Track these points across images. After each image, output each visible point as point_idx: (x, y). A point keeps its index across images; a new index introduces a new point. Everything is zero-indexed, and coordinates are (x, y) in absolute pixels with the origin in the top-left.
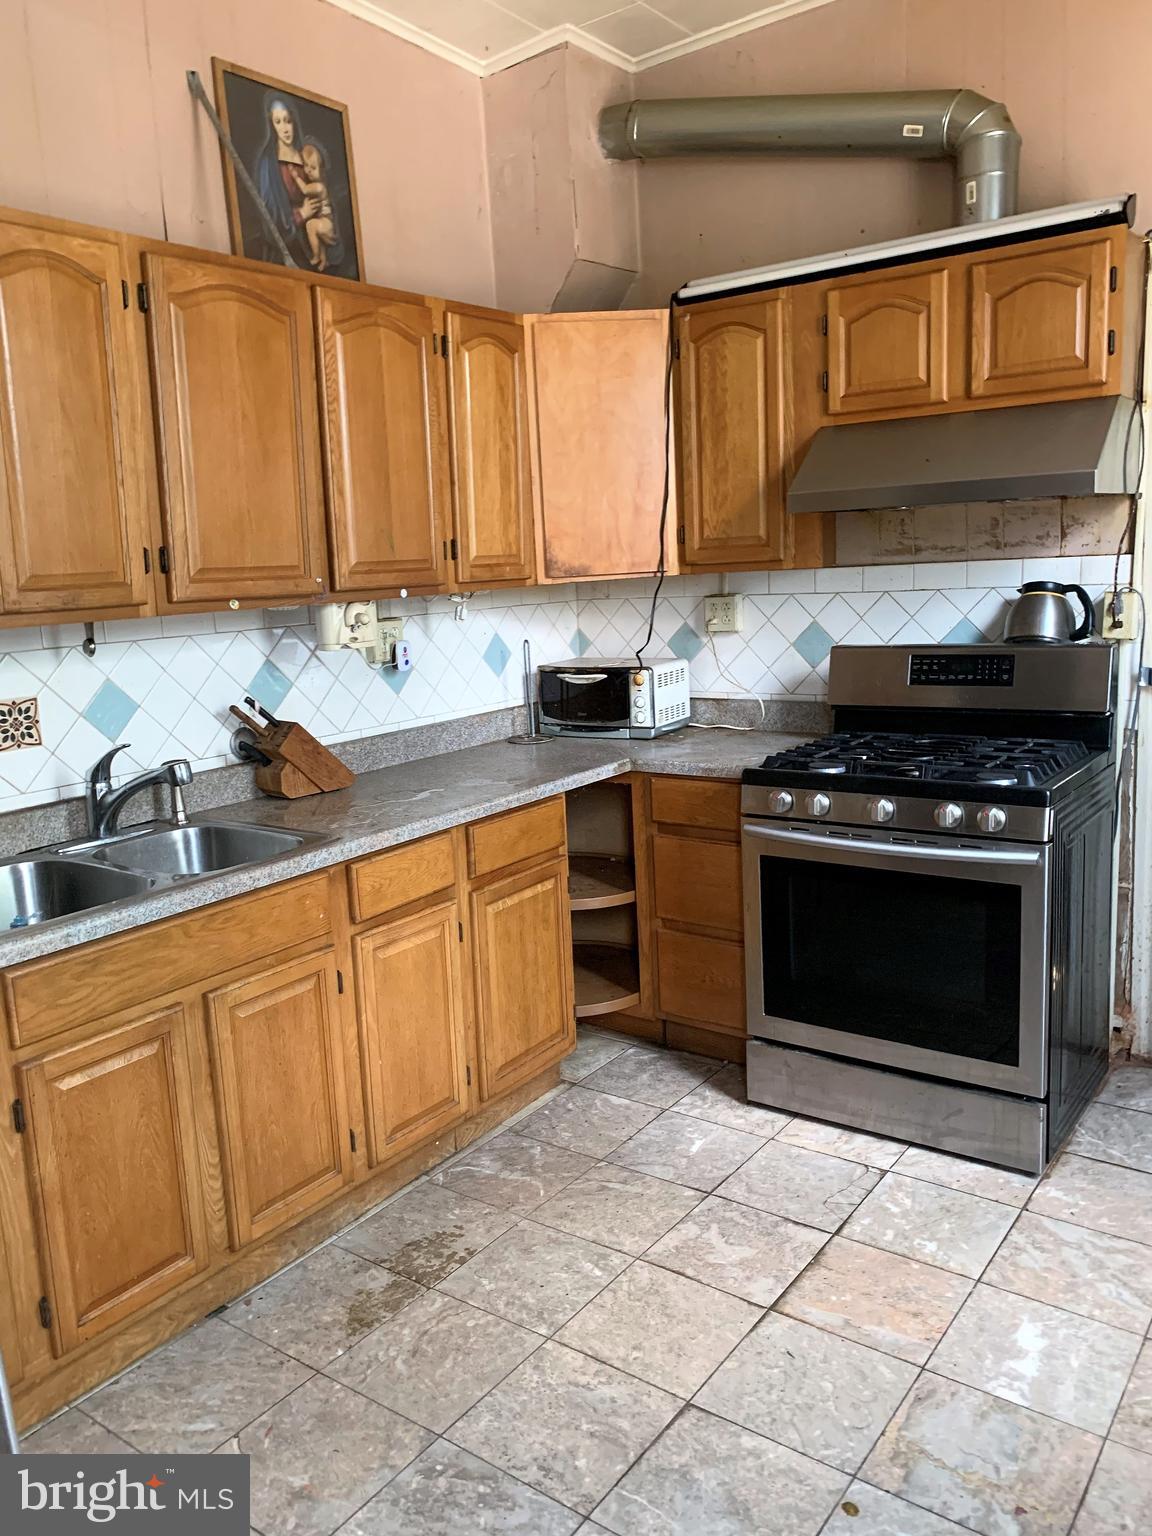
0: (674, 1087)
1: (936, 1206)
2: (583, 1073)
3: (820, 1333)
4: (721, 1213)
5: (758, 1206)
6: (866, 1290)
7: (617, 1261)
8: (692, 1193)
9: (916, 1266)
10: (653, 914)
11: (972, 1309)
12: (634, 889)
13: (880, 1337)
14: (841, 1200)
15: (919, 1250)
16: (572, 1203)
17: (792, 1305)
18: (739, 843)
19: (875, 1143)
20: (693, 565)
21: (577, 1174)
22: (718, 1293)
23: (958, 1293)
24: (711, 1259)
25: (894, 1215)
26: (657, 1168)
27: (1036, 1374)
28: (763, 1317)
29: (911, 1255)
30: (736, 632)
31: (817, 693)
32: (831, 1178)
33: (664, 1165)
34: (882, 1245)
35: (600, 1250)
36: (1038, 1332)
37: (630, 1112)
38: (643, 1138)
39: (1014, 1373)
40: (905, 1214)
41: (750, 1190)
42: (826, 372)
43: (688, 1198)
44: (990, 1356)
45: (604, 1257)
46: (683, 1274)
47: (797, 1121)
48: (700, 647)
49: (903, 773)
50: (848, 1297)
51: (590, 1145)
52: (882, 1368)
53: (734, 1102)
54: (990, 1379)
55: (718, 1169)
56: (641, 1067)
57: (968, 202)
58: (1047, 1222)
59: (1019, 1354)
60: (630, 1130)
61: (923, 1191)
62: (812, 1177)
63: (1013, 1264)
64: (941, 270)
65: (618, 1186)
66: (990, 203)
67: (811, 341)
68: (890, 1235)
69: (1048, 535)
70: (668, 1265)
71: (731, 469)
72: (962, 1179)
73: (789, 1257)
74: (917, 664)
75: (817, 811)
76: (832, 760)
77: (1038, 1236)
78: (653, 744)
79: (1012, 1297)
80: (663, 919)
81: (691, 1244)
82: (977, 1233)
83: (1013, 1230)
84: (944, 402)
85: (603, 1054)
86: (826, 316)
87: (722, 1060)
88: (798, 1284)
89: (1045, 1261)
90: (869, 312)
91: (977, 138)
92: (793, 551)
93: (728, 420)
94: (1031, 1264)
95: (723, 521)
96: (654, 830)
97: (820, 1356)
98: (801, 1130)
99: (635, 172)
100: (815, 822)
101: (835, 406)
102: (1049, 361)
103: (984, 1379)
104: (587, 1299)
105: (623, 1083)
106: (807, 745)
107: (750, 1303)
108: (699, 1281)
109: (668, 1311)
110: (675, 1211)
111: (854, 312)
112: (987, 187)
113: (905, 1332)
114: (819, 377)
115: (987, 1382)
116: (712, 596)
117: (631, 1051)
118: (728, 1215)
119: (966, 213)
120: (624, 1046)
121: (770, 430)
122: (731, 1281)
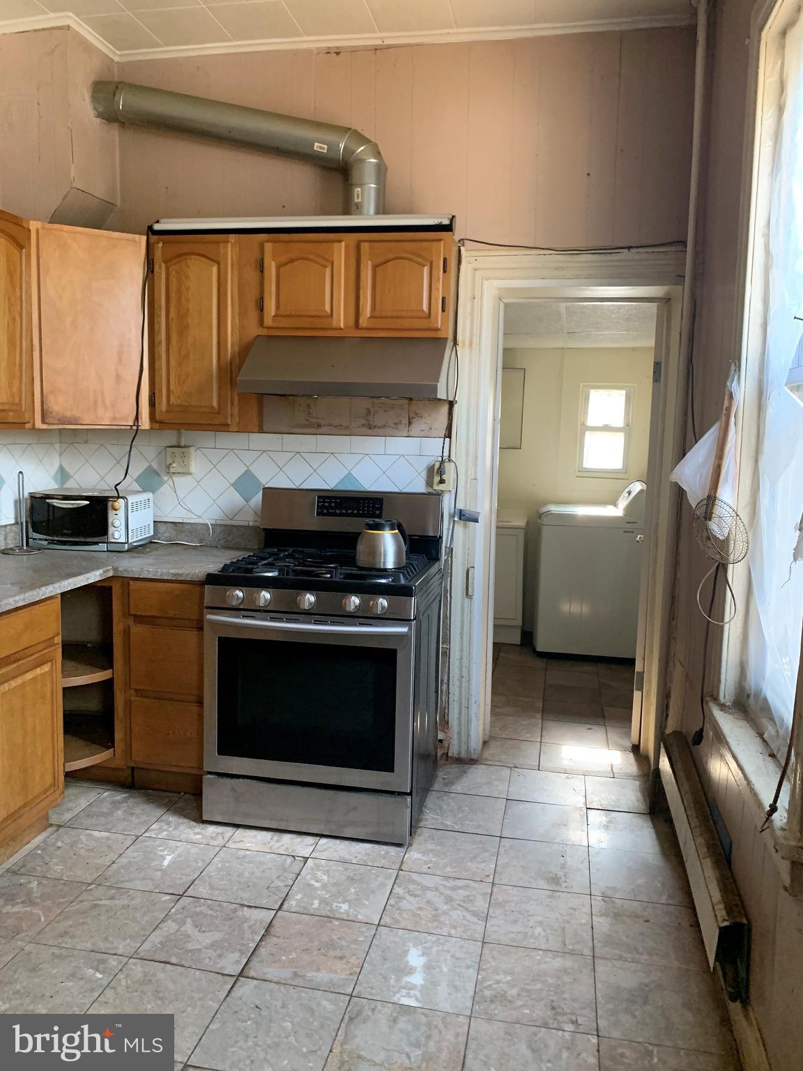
0: (144, 818)
1: (344, 877)
2: (68, 816)
3: (277, 986)
4: (193, 909)
5: (220, 899)
6: (305, 947)
7: (115, 963)
8: (168, 897)
9: (337, 923)
10: (128, 685)
11: (377, 946)
12: (112, 667)
13: (319, 980)
14: (280, 884)
15: (337, 910)
16: (70, 923)
17: (256, 969)
18: (201, 629)
19: (298, 839)
20: (161, 422)
21: (71, 898)
22: (198, 972)
23: (367, 937)
24: (190, 946)
25: (316, 889)
26: (137, 882)
27: (422, 982)
28: (235, 983)
29: (332, 916)
30: (190, 474)
31: (248, 519)
32: (270, 869)
33: (144, 879)
34: (312, 912)
35: (98, 957)
36: (420, 953)
37: (110, 842)
38: (123, 860)
39: (410, 986)
40: (324, 887)
41: (212, 888)
42: (262, 298)
43: (166, 901)
44: (393, 977)
45: (103, 961)
46: (169, 963)
47: (240, 831)
48: (161, 484)
49: (317, 575)
50: (293, 955)
51: (80, 873)
52: (325, 1003)
53: (193, 823)
54: (395, 993)
55: (186, 876)
56: (116, 805)
57: (356, 201)
58: (415, 876)
59: (411, 971)
60: (113, 856)
61: (334, 868)
62: (256, 870)
63: (399, 909)
64: (340, 241)
65: (107, 902)
66: (369, 204)
67: (251, 275)
68: (316, 904)
69: (401, 422)
70: (156, 958)
71: (191, 355)
72: (358, 855)
73: (248, 934)
74: (322, 502)
75: (262, 603)
76: (270, 566)
77: (411, 887)
78: (125, 555)
79: (400, 931)
80: (136, 690)
81: (172, 937)
82: (373, 892)
83: (395, 885)
84: (341, 329)
85: (85, 799)
86: (263, 259)
87: (179, 793)
88: (257, 952)
89: (418, 902)
90: (292, 261)
91: (361, 161)
92: (237, 419)
93: (189, 320)
94: (409, 907)
95: (186, 393)
96: (131, 622)
97: (279, 1004)
98: (244, 837)
99: (117, 133)
100: (259, 611)
101: (268, 321)
102: (407, 311)
103: (392, 994)
104: (92, 999)
105: (103, 821)
106: (249, 556)
107: (223, 975)
108: (182, 966)
109: (161, 995)
110: (156, 914)
111: (283, 259)
112: (367, 193)
113: (336, 972)
114: (256, 301)
115: (394, 996)
116: (171, 447)
117: (106, 794)
118: (198, 909)
119: (354, 208)
120: (99, 791)
121: (222, 332)
122: (207, 961)
